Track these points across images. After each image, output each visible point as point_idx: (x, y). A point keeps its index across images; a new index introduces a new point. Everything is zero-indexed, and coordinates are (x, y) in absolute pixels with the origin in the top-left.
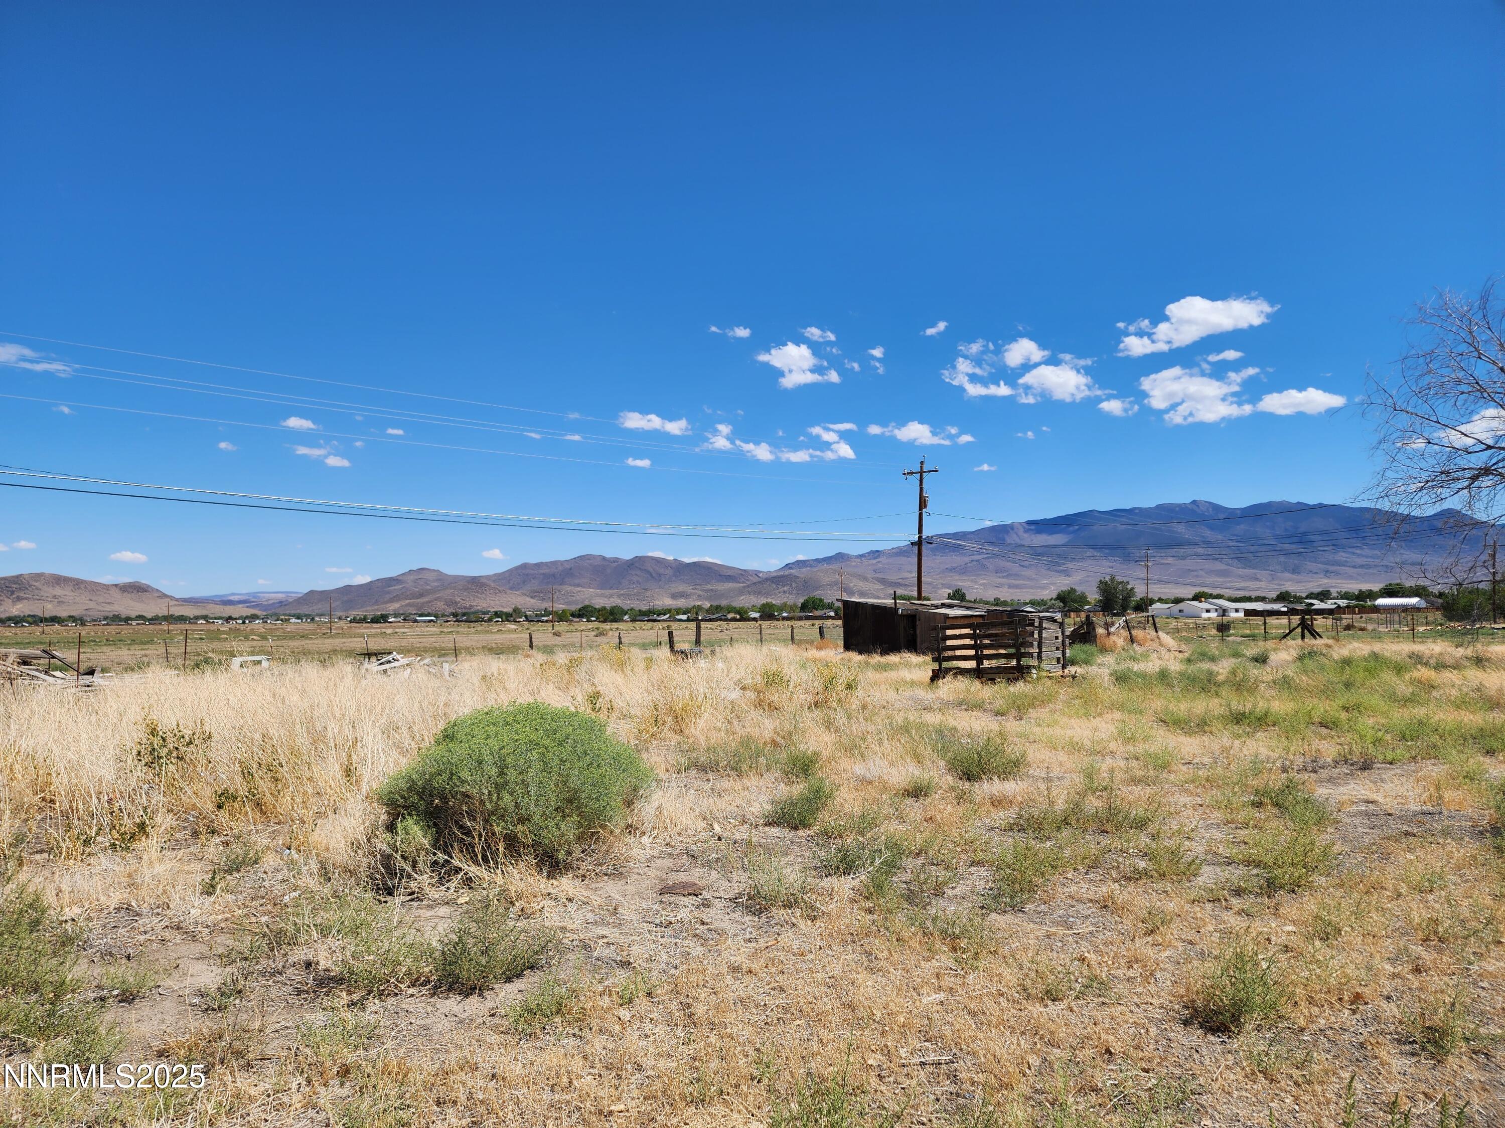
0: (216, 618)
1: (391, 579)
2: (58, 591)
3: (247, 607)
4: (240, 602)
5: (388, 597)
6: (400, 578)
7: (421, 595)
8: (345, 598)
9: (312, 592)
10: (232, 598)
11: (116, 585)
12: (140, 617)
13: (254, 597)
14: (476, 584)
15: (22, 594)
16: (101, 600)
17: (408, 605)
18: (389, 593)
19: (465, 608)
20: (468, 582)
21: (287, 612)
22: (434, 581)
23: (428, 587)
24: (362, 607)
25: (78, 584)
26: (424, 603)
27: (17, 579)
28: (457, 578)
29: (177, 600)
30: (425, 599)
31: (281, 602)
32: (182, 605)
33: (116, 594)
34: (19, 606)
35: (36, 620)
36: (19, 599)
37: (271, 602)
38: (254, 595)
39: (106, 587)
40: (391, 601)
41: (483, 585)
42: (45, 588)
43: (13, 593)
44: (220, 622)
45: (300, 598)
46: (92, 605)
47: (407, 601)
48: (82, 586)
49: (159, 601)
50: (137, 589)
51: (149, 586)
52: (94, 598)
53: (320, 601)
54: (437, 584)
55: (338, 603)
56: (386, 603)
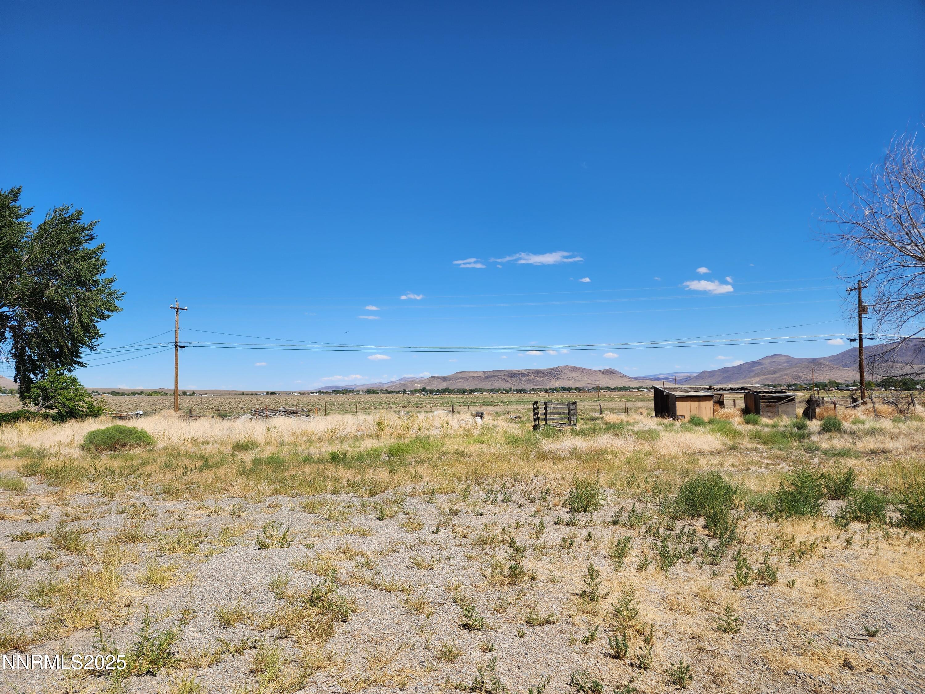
0: (644, 388)
1: (754, 362)
2: (574, 375)
3: (668, 382)
4: (664, 379)
5: (753, 373)
6: (760, 361)
7: (775, 372)
8: (725, 375)
9: (704, 372)
10: (660, 376)
11: (600, 371)
12: (608, 388)
13: (672, 376)
14: (815, 363)
15: (559, 377)
16: (593, 379)
17: (766, 379)
18: (753, 371)
19: (807, 380)
20: (809, 363)
22: (784, 363)
23: (780, 367)
24: (735, 381)
25: (582, 370)
26: (776, 378)
27: (556, 369)
28: (801, 360)
29: (630, 378)
30: (777, 375)
31: (686, 378)
32: (632, 381)
33: (600, 375)
34: (558, 382)
35: (564, 389)
36: (558, 379)
37: (680, 378)
38: (672, 374)
39: (596, 372)
40: (754, 376)
41: (820, 364)
42: (568, 373)
43: (555, 376)
44: (645, 390)
45: (697, 376)
46: (589, 381)
47: (765, 377)
48: (585, 372)
49: (621, 379)
50: (610, 373)
51: (616, 371)
52: (590, 378)
53: (709, 377)
54: (786, 364)
55: (720, 378)
56: (751, 378)
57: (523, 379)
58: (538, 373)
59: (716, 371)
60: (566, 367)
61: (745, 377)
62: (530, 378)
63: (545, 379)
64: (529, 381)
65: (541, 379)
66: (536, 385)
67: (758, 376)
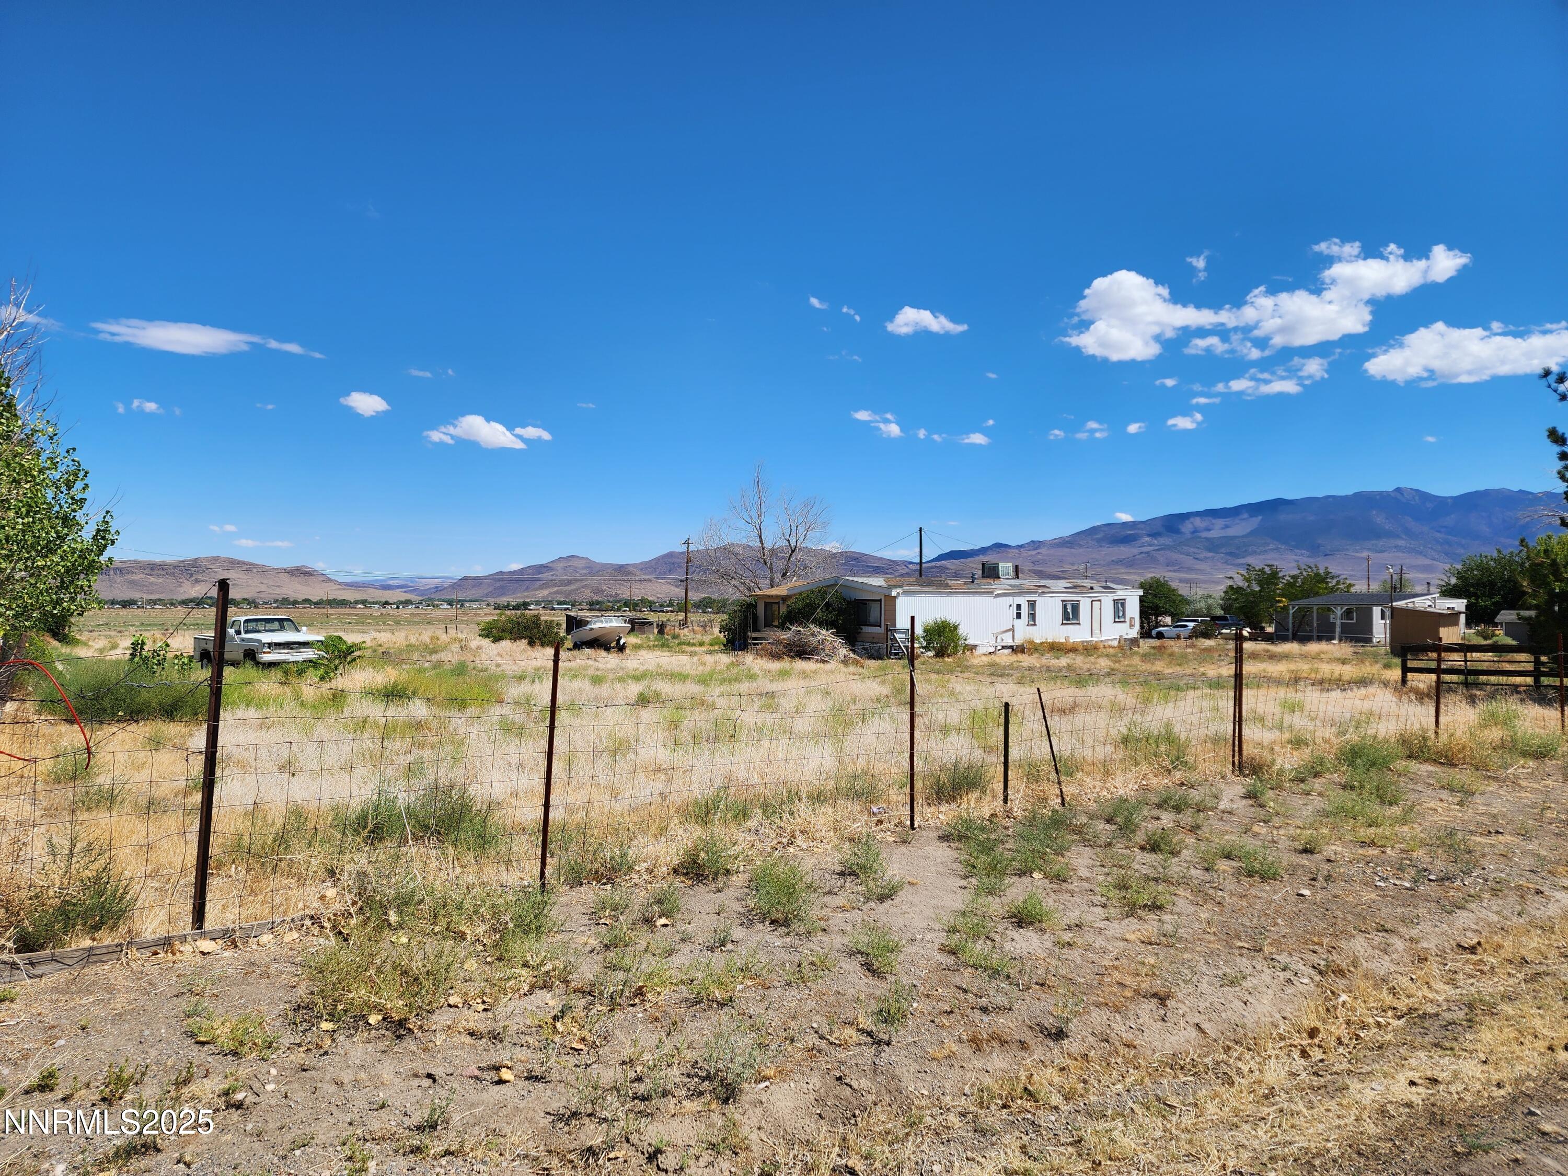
0: (373, 603)
1: (542, 566)
2: (233, 574)
3: (405, 592)
4: (399, 587)
5: (539, 583)
6: (550, 565)
7: (569, 582)
8: (498, 584)
9: (465, 578)
10: (391, 583)
11: (283, 569)
12: (307, 601)
13: (412, 582)
14: (622, 569)
15: (200, 577)
16: (271, 583)
17: (557, 592)
18: (539, 580)
19: (611, 596)
20: (615, 570)
21: (443, 598)
22: (583, 568)
23: (577, 575)
24: (513, 593)
25: (250, 567)
26: (572, 591)
27: (196, 563)
28: (604, 567)
29: (340, 584)
30: (573, 587)
31: (437, 587)
32: (345, 589)
33: (285, 577)
34: (198, 588)
36: (197, 581)
37: (427, 587)
38: (412, 579)
39: (277, 571)
40: (541, 588)
41: (629, 573)
42: (221, 571)
43: (191, 575)
44: (377, 606)
45: (455, 584)
46: (263, 588)
47: (556, 589)
48: (254, 570)
49: (324, 585)
50: (304, 573)
51: (315, 571)
52: (265, 581)
53: (473, 587)
54: (585, 572)
55: (490, 589)
56: (536, 589)
57: (118, 579)
58: (152, 568)
59: (485, 578)
60: (216, 559)
61: (527, 588)
62: (136, 577)
63: (170, 581)
64: (133, 583)
65: (161, 580)
66: (149, 592)
67: (546, 588)
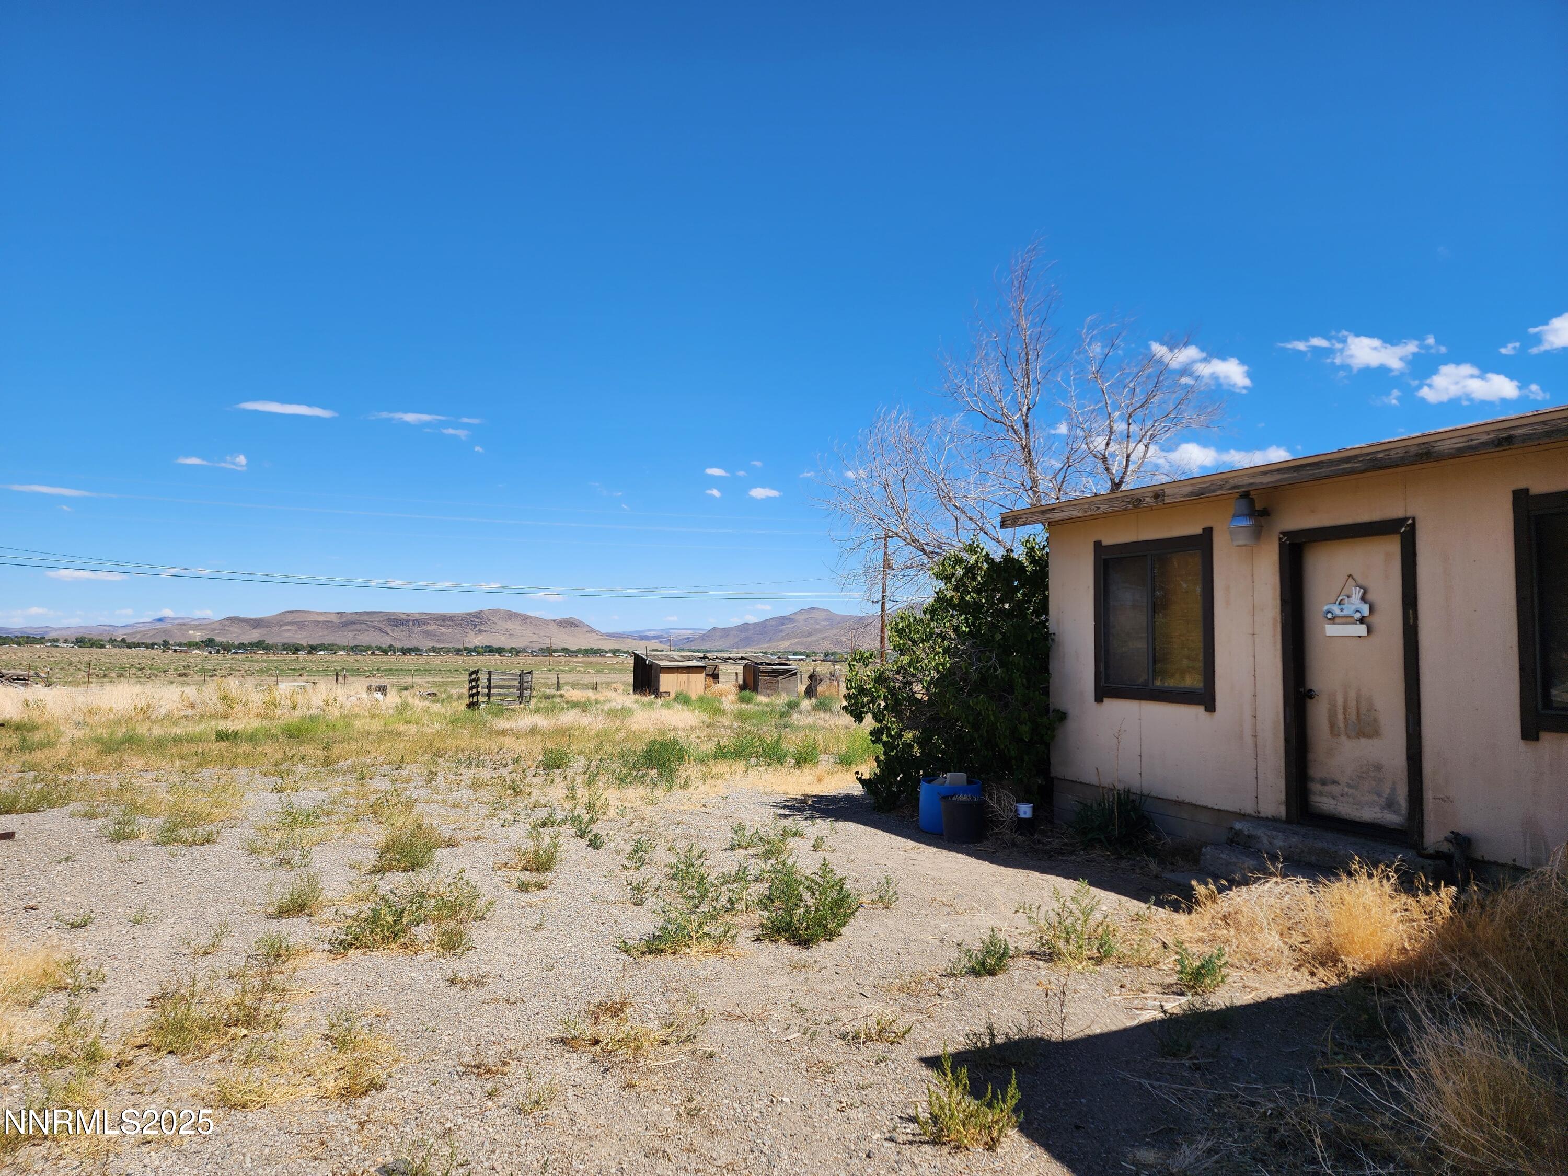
0: (624, 653)
1: (784, 618)
2: (510, 625)
3: (660, 642)
4: (655, 637)
5: (781, 634)
6: (792, 617)
7: (810, 634)
8: (743, 636)
9: (714, 629)
10: (648, 634)
11: (554, 621)
12: (565, 650)
13: (667, 633)
15: (482, 628)
16: (542, 634)
17: (798, 643)
18: (782, 631)
19: (850, 647)
20: (855, 622)
21: (693, 648)
22: (823, 620)
23: (818, 627)
24: (757, 644)
25: (525, 619)
26: (811, 642)
27: (479, 615)
28: (845, 619)
29: (602, 634)
30: (813, 638)
31: (688, 638)
32: (605, 639)
33: (554, 628)
34: (480, 637)
35: (491, 650)
36: (480, 631)
37: (680, 638)
38: (667, 631)
39: (547, 622)
40: (783, 639)
41: (868, 625)
42: (500, 623)
43: (475, 626)
44: (625, 655)
45: (704, 635)
46: (535, 638)
47: (796, 640)
48: (528, 621)
49: (588, 635)
50: (570, 624)
51: (581, 622)
52: (536, 632)
53: (721, 637)
54: (825, 623)
55: (737, 640)
56: (778, 641)
57: (416, 629)
58: (443, 619)
59: (732, 629)
60: (495, 612)
61: (770, 639)
62: (430, 628)
63: (457, 631)
64: (427, 633)
65: (450, 630)
66: (440, 641)
67: (788, 639)
